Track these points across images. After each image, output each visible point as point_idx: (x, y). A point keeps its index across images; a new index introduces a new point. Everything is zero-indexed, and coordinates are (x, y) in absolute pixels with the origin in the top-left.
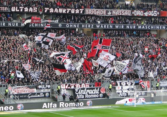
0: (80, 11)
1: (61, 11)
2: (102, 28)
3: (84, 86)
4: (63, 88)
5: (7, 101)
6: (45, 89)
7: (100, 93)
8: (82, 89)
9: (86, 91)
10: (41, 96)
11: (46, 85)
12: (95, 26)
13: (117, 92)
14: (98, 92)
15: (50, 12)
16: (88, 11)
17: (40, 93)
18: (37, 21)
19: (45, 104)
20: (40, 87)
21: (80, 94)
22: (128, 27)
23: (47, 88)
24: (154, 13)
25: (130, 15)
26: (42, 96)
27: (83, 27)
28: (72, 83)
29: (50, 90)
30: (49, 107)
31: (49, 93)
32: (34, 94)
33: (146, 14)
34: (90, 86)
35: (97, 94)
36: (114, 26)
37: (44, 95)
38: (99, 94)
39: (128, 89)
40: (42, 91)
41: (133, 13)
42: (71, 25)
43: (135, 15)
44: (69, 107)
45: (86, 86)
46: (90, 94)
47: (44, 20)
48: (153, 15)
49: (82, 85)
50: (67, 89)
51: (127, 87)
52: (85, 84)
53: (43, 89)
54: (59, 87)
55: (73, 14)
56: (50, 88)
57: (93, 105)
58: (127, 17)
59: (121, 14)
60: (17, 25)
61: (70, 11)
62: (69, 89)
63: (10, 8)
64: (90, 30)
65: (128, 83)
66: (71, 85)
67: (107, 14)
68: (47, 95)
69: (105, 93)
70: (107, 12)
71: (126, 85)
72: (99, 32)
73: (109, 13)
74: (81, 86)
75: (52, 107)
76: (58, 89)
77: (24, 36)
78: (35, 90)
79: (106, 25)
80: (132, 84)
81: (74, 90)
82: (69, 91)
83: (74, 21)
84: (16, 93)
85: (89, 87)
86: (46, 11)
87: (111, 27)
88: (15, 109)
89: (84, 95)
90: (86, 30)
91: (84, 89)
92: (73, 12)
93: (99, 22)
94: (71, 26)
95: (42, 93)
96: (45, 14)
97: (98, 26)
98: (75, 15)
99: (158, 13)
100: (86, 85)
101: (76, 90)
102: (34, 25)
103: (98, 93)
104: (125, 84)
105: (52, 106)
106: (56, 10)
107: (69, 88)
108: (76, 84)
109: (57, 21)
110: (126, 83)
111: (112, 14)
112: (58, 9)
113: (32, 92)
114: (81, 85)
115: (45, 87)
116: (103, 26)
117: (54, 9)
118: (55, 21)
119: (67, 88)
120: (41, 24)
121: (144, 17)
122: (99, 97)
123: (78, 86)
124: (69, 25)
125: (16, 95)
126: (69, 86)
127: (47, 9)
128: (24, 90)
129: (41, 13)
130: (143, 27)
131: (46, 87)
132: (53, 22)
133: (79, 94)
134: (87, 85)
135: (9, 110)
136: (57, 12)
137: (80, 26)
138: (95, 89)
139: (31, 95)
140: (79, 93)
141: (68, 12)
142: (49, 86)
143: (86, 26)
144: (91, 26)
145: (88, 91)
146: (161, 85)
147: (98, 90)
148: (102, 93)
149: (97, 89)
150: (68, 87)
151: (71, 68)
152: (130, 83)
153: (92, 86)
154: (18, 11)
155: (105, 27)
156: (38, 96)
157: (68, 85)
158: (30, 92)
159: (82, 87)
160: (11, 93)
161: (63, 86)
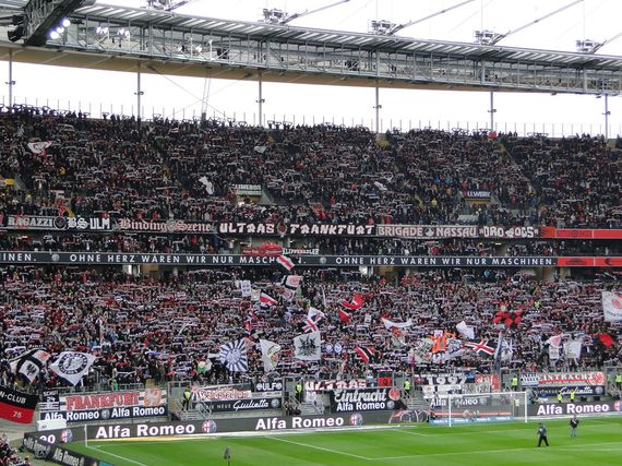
0: (366, 230)
1: (324, 229)
2: (413, 264)
3: (354, 384)
4: (310, 389)
5: (186, 415)
6: (272, 391)
7: (388, 399)
8: (348, 391)
9: (358, 395)
10: (262, 406)
11: (273, 383)
12: (398, 261)
13: (426, 397)
14: (383, 397)
15: (303, 232)
16: (385, 230)
17: (261, 399)
18: (273, 252)
19: (261, 421)
20: (259, 386)
21: (345, 402)
22: (469, 262)
23: (275, 389)
24: (527, 232)
25: (474, 235)
26: (264, 406)
29: (280, 394)
30: (269, 427)
31: (280, 399)
32: (248, 401)
33: (510, 234)
34: (368, 385)
35: (382, 401)
36: (439, 261)
37: (267, 404)
38: (386, 402)
39: (450, 392)
40: (265, 395)
41: (481, 231)
42: (347, 259)
43: (486, 236)
44: (311, 426)
45: (358, 385)
46: (367, 402)
47: (288, 251)
48: (524, 236)
49: (351, 383)
50: (319, 392)
51: (449, 387)
52: (357, 380)
53: (267, 391)
54: (299, 387)
55: (351, 237)
56: (281, 390)
57: (365, 423)
58: (467, 240)
59: (454, 235)
60: (230, 260)
61: (345, 231)
63: (218, 225)
64: (387, 270)
65: (450, 380)
66: (327, 383)
67: (425, 235)
68: (275, 403)
69: (399, 400)
70: (425, 231)
71: (447, 383)
73: (430, 234)
74: (348, 386)
75: (277, 428)
76: (297, 393)
78: (249, 394)
79: (423, 259)
80: (459, 381)
81: (331, 394)
82: (322, 397)
83: (355, 250)
84: (207, 400)
85: (364, 387)
86: (293, 232)
87: (433, 261)
88: (199, 430)
89: (354, 404)
92: (351, 232)
93: (407, 252)
94: (347, 262)
95: (265, 401)
96: (292, 237)
97: (405, 261)
98: (355, 238)
99: (536, 231)
100: (358, 383)
101: (336, 393)
102: (267, 260)
103: (384, 400)
104: (444, 380)
105: (277, 424)
106: (315, 229)
107: (322, 389)
108: (337, 381)
109: (316, 252)
110: (446, 378)
111: (435, 235)
112: (319, 226)
113: (242, 398)
114: (348, 382)
115: (270, 387)
116: (416, 260)
117: (311, 227)
118: (312, 251)
119: (317, 388)
121: (505, 240)
122: (386, 408)
123: (342, 385)
124: (343, 258)
125: (208, 403)
126: (323, 385)
127: (294, 227)
128: (225, 393)
129: (283, 235)
130: (503, 262)
131: (273, 386)
132: (309, 254)
133: (342, 403)
134: (360, 384)
135: (185, 433)
136: (317, 232)
137: (366, 261)
138: (378, 391)
139: (239, 404)
140: (343, 399)
141: (340, 232)
142: (279, 386)
143: (379, 261)
144: (389, 261)
145: (362, 395)
146: (525, 383)
147: (384, 393)
148: (393, 399)
149: (381, 391)
150: (321, 386)
151: (333, 348)
152: (456, 379)
153: (372, 385)
154: (235, 231)
155: (420, 262)
156: (256, 405)
157: (320, 383)
158: (238, 398)
159: (350, 387)
160: (198, 399)
161: (310, 387)
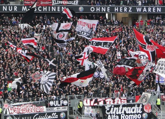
2: (145, 12)
3: (118, 101)
4: (87, 105)
6: (60, 106)
7: (143, 112)
8: (115, 106)
9: (122, 109)
10: (53, 118)
11: (61, 101)
12: (134, 9)
14: (140, 110)
17: (52, 113)
18: (46, 3)
20: (51, 103)
21: (113, 114)
23: (63, 105)
26: (55, 117)
27: (116, 10)
28: (100, 97)
29: (66, 109)
31: (66, 112)
34: (128, 101)
35: (139, 113)
37: (57, 116)
38: (142, 114)
40: (55, 109)
42: (98, 8)
45: (121, 102)
46: (128, 114)
47: (56, 2)
49: (116, 100)
50: (93, 107)
52: (120, 98)
53: (57, 106)
56: (67, 105)
60: (15, 9)
62: (95, 106)
64: (127, 16)
66: (99, 100)
68: (62, 115)
69: (151, 112)
72: (140, 18)
74: (114, 102)
76: (79, 107)
77: (26, 25)
78: (44, 109)
79: (152, 8)
81: (103, 108)
82: (96, 110)
83: (103, 2)
84: (15, 114)
85: (126, 103)
87: (159, 10)
89: (119, 116)
90: (120, 15)
91: (118, 106)
94: (98, 10)
95: (55, 114)
97: (139, 10)
100: (121, 100)
101: (106, 108)
102: (42, 9)
103: (141, 112)
107: (96, 104)
108: (106, 99)
109: (76, 3)
113: (40, 112)
114: (114, 99)
115: (59, 103)
116: (147, 9)
118: (73, 2)
119: (92, 104)
120: (53, 7)
122: (142, 118)
123: (110, 102)
124: (95, 8)
125: (16, 116)
126: (96, 101)
128: (27, 108)
131: (61, 103)
132: (71, 5)
133: (111, 115)
134: (123, 101)
137: (112, 9)
138: (136, 105)
140: (111, 112)
142: (65, 103)
143: (121, 9)
144: (128, 9)
145: (125, 109)
147: (141, 107)
148: (147, 111)
150: (95, 103)
151: (99, 74)
153: (131, 101)
155: (149, 10)
156: (50, 117)
157: (94, 100)
158: (37, 112)
159: (116, 103)
160: (8, 113)
161: (87, 103)
